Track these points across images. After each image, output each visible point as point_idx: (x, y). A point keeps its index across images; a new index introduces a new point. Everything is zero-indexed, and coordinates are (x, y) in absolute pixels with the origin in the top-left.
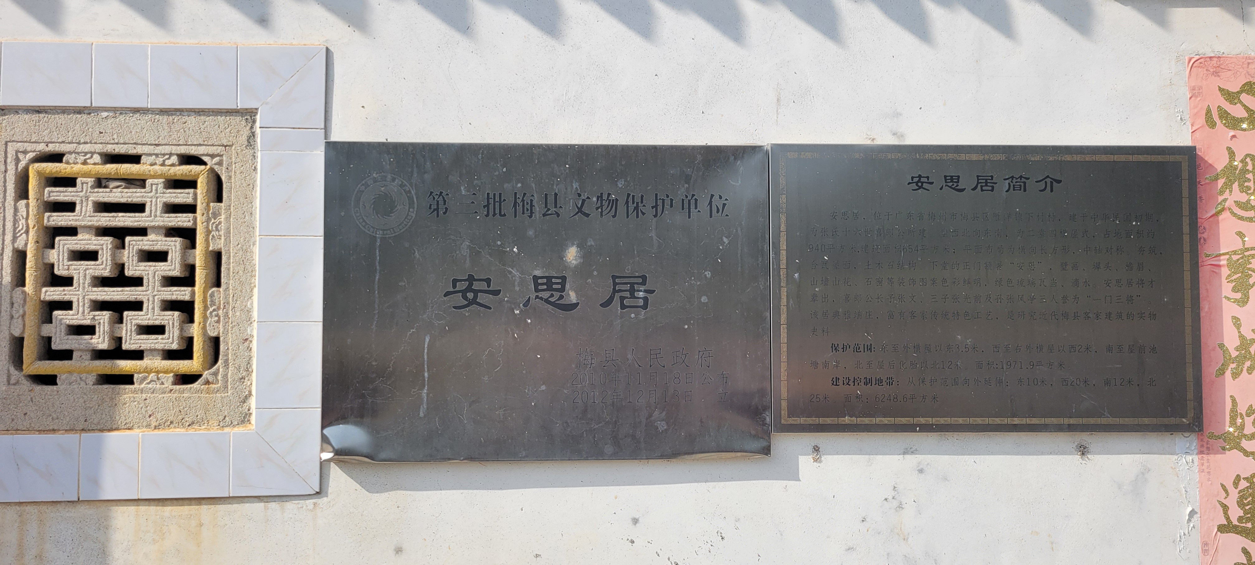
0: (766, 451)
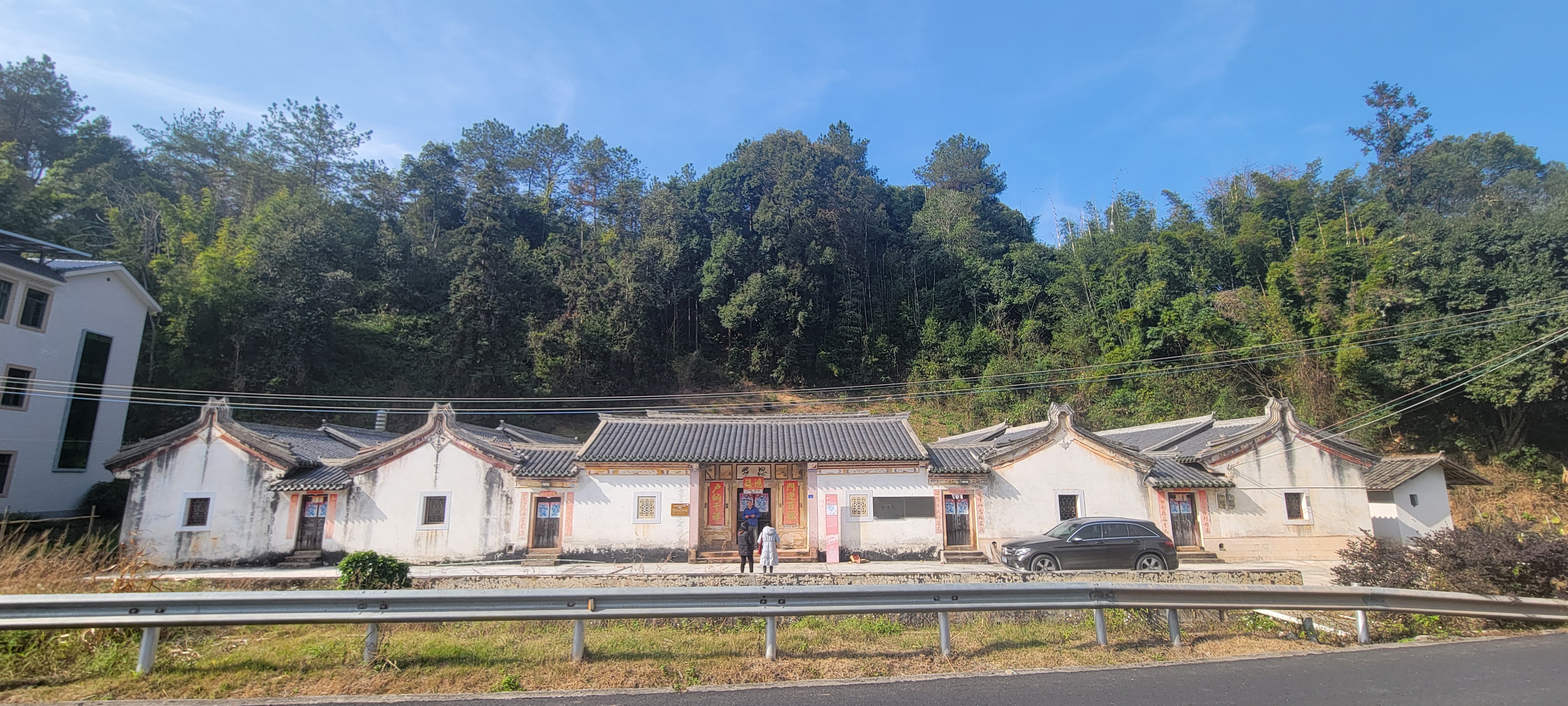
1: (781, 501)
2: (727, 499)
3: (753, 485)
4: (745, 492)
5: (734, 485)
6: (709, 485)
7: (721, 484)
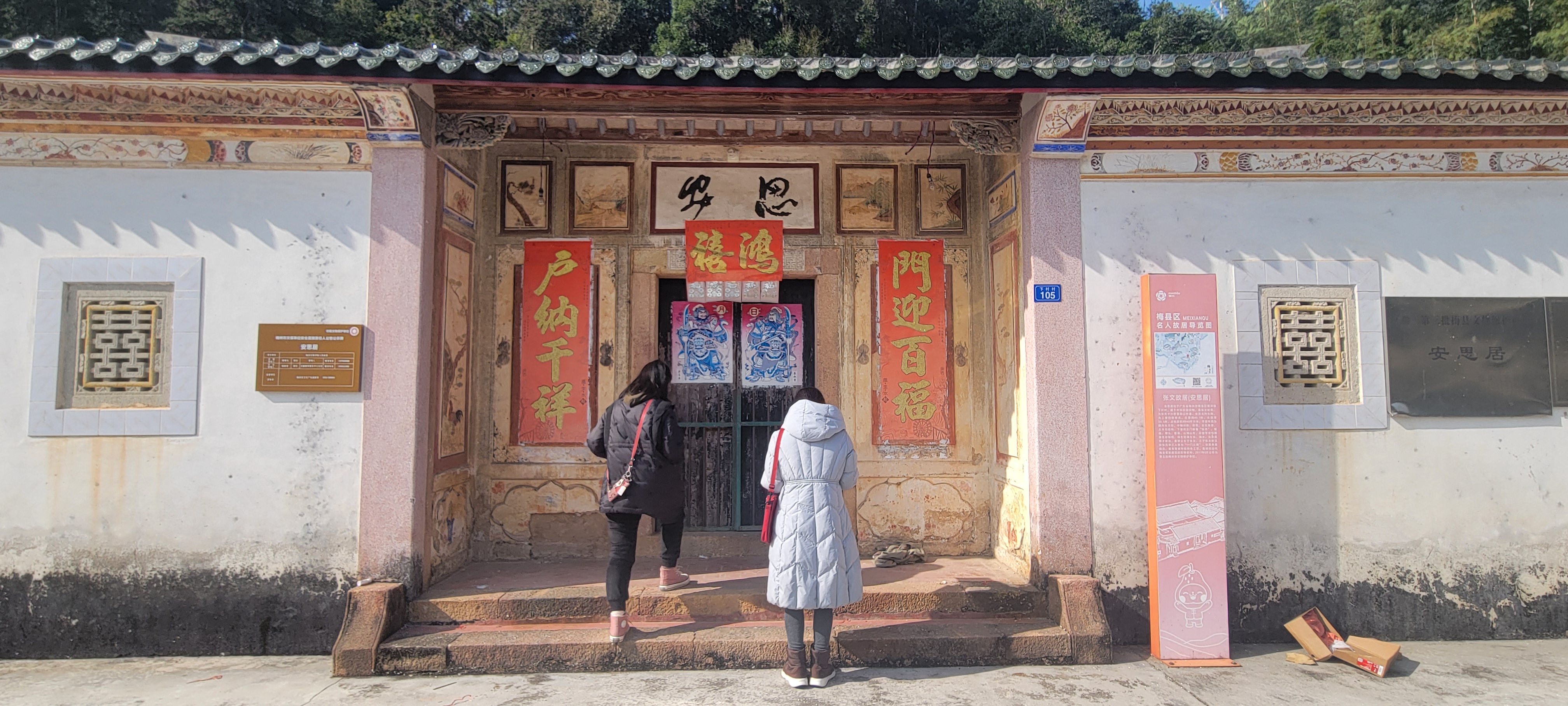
0: (1551, 414)
1: (863, 336)
2: (607, 323)
3: (733, 266)
4: (695, 291)
5: (642, 257)
6: (519, 256)
7: (580, 253)
